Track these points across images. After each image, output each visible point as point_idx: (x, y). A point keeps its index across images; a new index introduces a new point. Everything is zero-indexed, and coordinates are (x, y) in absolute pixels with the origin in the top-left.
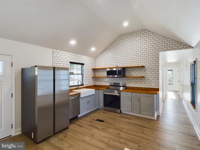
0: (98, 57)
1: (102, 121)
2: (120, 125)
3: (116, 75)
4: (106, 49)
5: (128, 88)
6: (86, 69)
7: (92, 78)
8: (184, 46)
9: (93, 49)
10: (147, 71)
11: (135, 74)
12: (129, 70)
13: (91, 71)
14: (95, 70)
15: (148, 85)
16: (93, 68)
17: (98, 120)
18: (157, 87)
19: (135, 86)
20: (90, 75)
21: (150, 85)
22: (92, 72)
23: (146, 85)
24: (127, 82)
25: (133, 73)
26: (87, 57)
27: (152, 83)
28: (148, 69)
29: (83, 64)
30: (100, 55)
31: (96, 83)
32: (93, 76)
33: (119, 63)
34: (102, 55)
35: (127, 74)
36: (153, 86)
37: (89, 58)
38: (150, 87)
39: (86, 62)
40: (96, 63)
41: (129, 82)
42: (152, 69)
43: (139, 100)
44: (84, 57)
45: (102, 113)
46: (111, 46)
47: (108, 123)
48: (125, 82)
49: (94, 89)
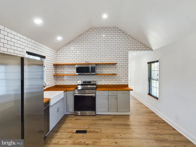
0: (60, 50)
1: (85, 132)
2: (107, 130)
3: (89, 72)
4: (72, 41)
5: (99, 86)
6: (47, 64)
7: (53, 77)
8: (147, 48)
9: (59, 38)
10: (118, 68)
11: (106, 71)
12: (100, 66)
13: (53, 67)
14: (56, 66)
15: (119, 82)
16: (54, 63)
17: (78, 132)
18: (126, 84)
19: (106, 84)
20: (51, 73)
21: (120, 82)
22: (53, 69)
23: (117, 82)
24: (98, 80)
25: (104, 70)
26: (48, 48)
27: (122, 80)
28: (119, 66)
29: (44, 57)
30: (62, 48)
31: (57, 82)
32: (54, 73)
33: (88, 59)
34: (66, 48)
35: (98, 71)
36: (123, 83)
37: (50, 49)
38: (121, 84)
39: (47, 55)
40: (57, 57)
41: (100, 80)
42: (122, 66)
43: (116, 99)
44: (45, 47)
45: (75, 119)
46: (79, 38)
47: (92, 132)
48: (96, 80)
49: (63, 91)
